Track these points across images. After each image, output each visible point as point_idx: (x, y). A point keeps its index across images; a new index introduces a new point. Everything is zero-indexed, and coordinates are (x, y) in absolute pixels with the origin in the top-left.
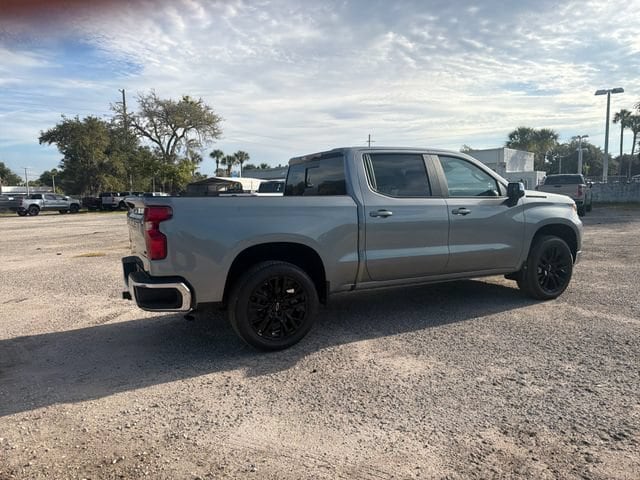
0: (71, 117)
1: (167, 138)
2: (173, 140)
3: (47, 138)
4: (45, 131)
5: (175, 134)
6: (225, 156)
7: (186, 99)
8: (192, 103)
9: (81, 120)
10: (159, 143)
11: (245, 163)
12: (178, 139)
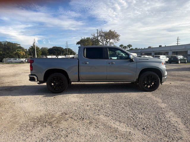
0: (83, 38)
1: (105, 42)
2: (106, 43)
3: (78, 43)
4: (78, 42)
5: (107, 41)
6: (124, 46)
7: (110, 31)
8: (112, 32)
9: (85, 38)
10: (103, 44)
11: (131, 48)
12: (108, 42)
